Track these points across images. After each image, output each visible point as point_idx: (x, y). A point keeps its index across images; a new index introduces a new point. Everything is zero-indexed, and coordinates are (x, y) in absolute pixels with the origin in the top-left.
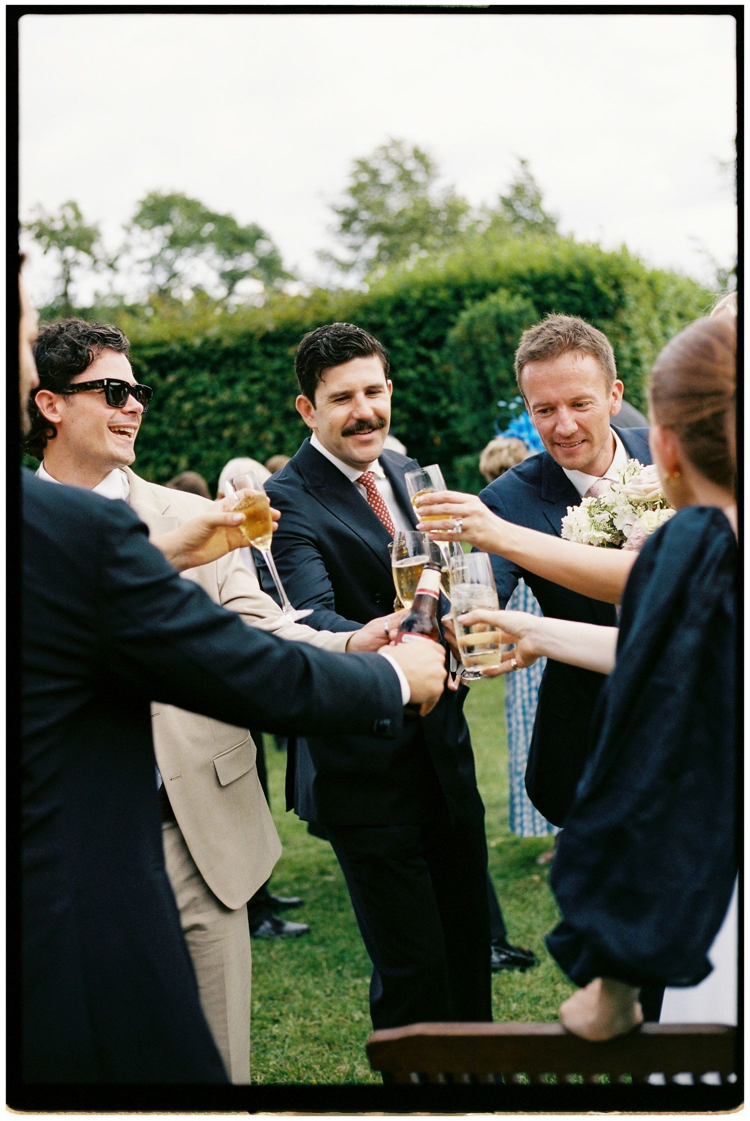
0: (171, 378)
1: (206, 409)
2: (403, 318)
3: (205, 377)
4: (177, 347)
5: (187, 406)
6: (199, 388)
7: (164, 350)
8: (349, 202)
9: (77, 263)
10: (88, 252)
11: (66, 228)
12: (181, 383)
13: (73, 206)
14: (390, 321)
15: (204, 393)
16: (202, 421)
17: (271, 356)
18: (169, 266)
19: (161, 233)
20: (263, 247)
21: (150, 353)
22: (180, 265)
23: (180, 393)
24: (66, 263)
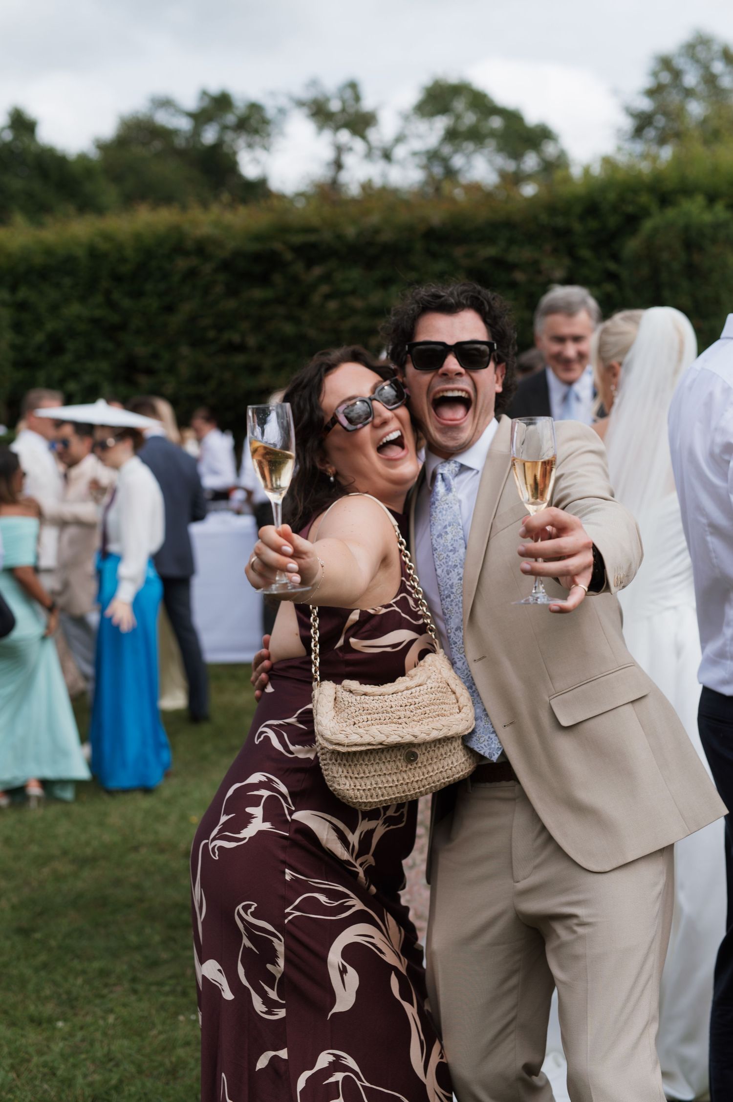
0: (317, 271)
1: (353, 311)
2: (593, 224)
3: (355, 273)
4: (327, 236)
5: (332, 305)
6: (348, 286)
7: (312, 238)
8: (645, 104)
9: (350, 149)
10: (364, 137)
11: (343, 110)
12: (327, 278)
13: (353, 86)
14: (577, 227)
15: (353, 292)
16: (346, 325)
17: (434, 256)
18: (445, 161)
19: (441, 124)
20: (550, 150)
21: (298, 239)
22: (458, 161)
23: (324, 289)
24: (340, 150)
